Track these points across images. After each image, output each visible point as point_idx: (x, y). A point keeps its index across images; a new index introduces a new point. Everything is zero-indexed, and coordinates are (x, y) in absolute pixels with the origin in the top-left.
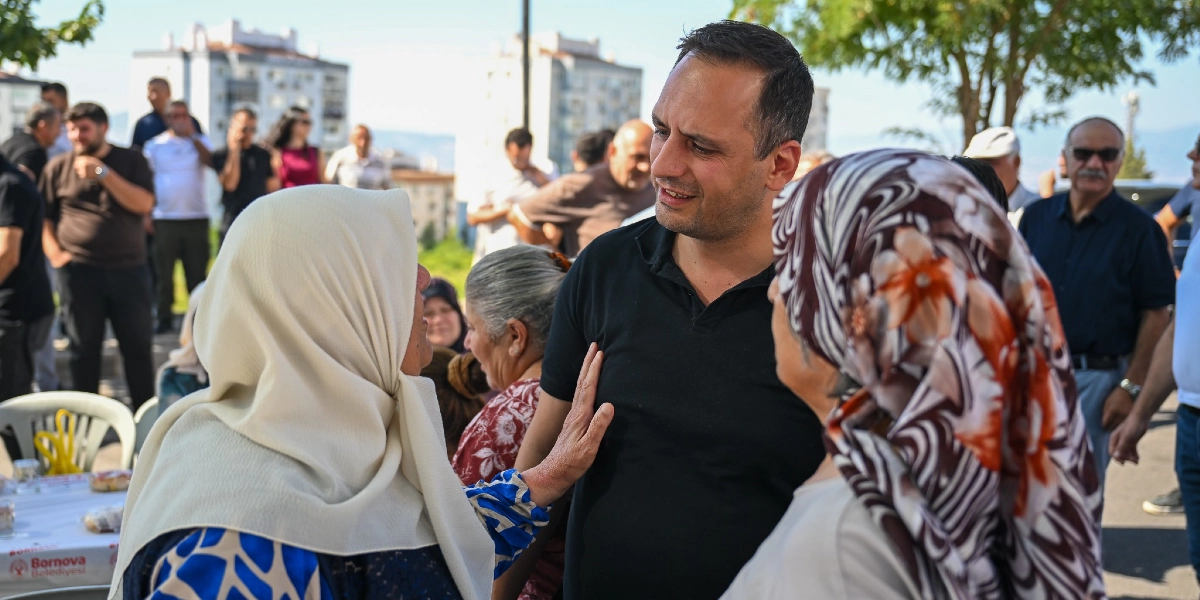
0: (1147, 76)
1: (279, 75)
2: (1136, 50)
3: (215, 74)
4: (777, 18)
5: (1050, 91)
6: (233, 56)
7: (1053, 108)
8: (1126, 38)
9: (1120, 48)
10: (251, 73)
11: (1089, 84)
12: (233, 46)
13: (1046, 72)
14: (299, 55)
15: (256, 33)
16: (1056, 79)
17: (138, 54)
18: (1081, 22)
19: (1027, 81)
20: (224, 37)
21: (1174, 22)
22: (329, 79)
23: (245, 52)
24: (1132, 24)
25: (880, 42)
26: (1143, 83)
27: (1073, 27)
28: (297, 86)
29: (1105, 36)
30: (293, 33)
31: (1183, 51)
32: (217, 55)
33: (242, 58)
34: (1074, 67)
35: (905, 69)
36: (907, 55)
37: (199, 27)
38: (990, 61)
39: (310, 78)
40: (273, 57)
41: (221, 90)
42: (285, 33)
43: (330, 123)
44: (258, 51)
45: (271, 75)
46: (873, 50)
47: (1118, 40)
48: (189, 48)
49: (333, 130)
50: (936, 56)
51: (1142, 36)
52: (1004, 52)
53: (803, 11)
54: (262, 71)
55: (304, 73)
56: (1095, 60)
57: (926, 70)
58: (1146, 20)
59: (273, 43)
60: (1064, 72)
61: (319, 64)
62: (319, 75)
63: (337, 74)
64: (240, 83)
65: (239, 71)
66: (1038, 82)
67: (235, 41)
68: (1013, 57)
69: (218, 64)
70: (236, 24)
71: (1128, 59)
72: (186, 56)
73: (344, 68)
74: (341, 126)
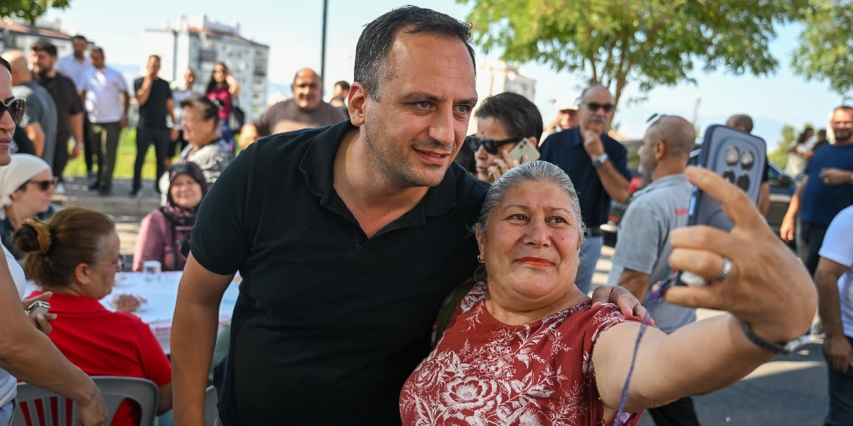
0: (694, 81)
1: (229, 48)
2: (690, 66)
3: (192, 45)
4: (490, 31)
5: (642, 85)
6: (203, 35)
7: (642, 95)
8: (684, 57)
9: (681, 64)
10: (214, 46)
11: (662, 83)
12: (203, 30)
13: (640, 74)
14: (241, 38)
15: (217, 23)
16: (645, 78)
17: (148, 30)
18: (661, 46)
19: (628, 78)
20: (198, 25)
21: (711, 50)
22: (258, 53)
23: (210, 34)
24: (689, 49)
25: (549, 49)
26: (691, 84)
27: (657, 50)
28: (239, 56)
29: (674, 56)
30: (238, 25)
31: (714, 68)
32: (194, 34)
33: (208, 37)
34: (655, 72)
35: (561, 65)
36: (563, 57)
37: (184, 17)
38: (609, 66)
39: (247, 52)
40: (226, 38)
41: (195, 54)
42: (233, 24)
43: (258, 78)
44: (217, 34)
45: (224, 48)
46: (544, 54)
47: (680, 59)
48: (177, 28)
49: (259, 82)
50: (579, 60)
51: (694, 58)
52: (617, 61)
53: (505, 28)
54: (219, 46)
55: (243, 48)
56: (666, 68)
57: (573, 67)
58: (695, 48)
59: (227, 30)
60: (650, 74)
61: (253, 44)
62: (252, 51)
63: (263, 51)
64: (207, 51)
65: (206, 44)
66: (635, 79)
67: (204, 26)
68: (621, 65)
69: (194, 40)
70: (205, 17)
71: (685, 70)
72: (176, 33)
73: (266, 47)
74: (263, 80)
